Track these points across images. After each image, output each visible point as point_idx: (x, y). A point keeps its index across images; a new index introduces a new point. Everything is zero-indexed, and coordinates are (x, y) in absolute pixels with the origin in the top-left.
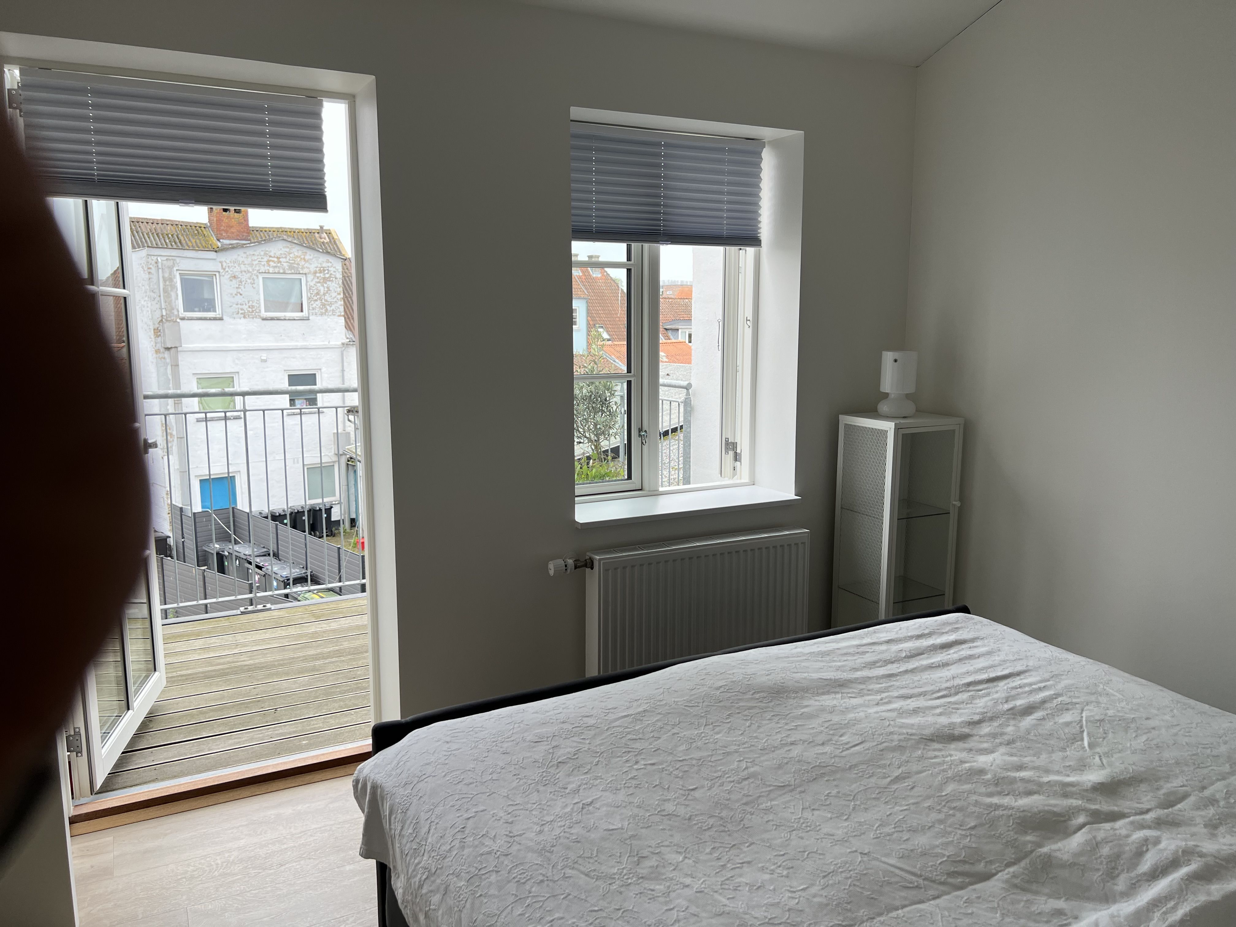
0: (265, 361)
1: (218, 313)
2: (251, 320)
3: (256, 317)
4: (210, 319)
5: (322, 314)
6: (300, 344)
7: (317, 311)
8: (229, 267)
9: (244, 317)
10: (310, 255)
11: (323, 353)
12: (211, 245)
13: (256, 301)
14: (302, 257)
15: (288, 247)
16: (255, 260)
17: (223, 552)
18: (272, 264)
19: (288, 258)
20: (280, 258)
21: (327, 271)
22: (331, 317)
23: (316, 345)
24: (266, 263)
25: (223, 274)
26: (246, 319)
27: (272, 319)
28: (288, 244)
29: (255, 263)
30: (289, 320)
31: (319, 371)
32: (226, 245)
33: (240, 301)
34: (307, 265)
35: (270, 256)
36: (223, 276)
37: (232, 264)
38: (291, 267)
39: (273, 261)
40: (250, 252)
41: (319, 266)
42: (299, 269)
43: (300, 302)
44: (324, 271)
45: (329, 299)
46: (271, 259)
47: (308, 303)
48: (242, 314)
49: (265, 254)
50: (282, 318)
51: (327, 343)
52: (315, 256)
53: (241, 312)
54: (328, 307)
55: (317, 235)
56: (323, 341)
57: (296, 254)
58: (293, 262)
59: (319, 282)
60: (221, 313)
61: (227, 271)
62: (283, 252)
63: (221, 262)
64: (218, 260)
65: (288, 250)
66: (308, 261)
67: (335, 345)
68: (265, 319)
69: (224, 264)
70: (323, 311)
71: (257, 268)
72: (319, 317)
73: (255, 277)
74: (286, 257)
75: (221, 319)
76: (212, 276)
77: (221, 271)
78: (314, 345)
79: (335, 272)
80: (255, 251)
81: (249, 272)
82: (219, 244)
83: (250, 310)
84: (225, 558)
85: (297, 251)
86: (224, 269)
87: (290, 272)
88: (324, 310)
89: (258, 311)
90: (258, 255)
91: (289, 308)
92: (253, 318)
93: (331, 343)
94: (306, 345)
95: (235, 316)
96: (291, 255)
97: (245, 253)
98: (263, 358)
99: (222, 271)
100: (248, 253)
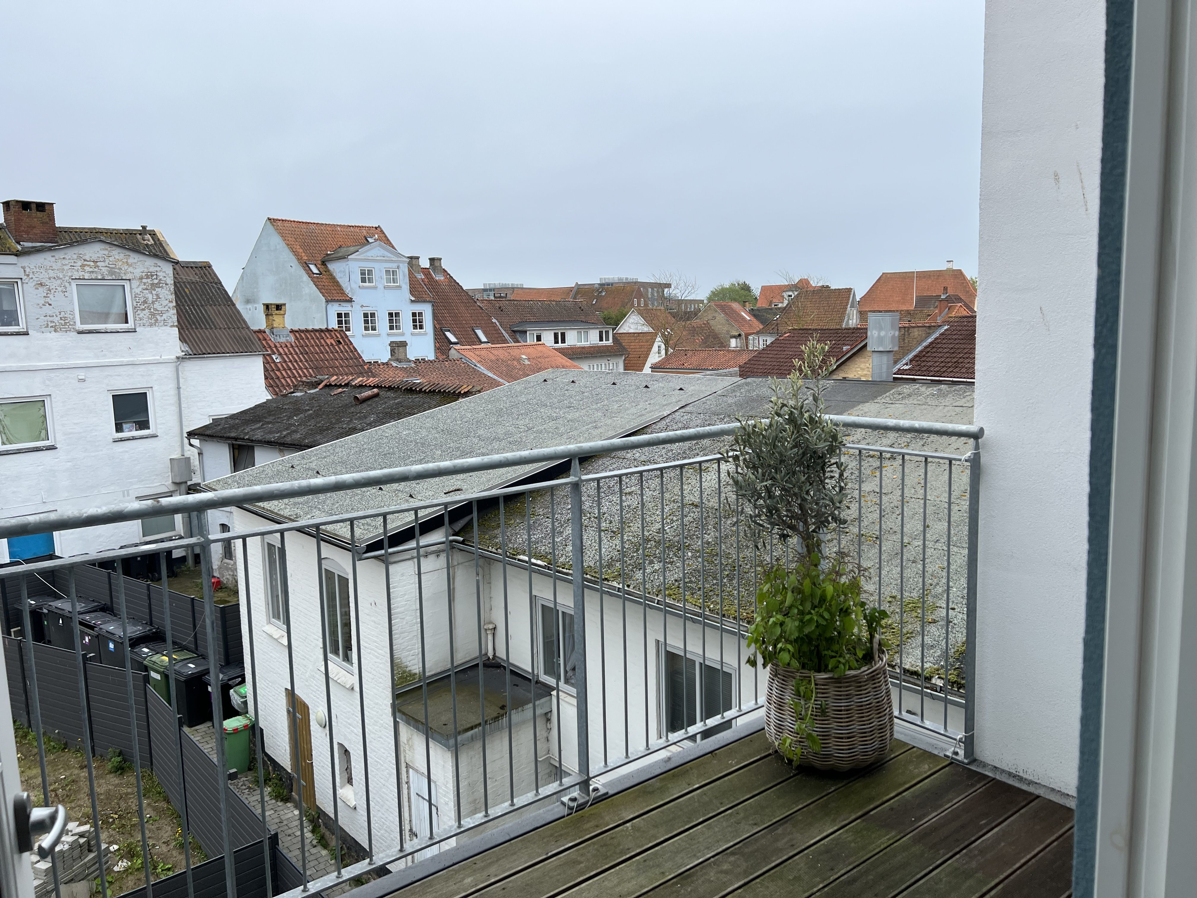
0: (84, 380)
1: (22, 327)
2: (64, 333)
3: (70, 330)
4: (12, 334)
5: (151, 325)
6: (125, 360)
7: (144, 322)
8: (33, 272)
9: (55, 331)
10: (134, 258)
11: (154, 369)
12: (9, 248)
13: (69, 312)
14: (125, 260)
15: (107, 249)
16: (66, 265)
17: (41, 609)
18: (87, 269)
19: (107, 262)
20: (97, 262)
21: (155, 277)
22: (161, 328)
23: (145, 360)
24: (80, 268)
25: (26, 281)
26: (57, 333)
27: (90, 332)
28: (107, 246)
29: (66, 268)
30: (111, 332)
31: (150, 389)
32: (26, 247)
33: (50, 313)
34: (131, 269)
35: (85, 260)
36: (27, 283)
37: (38, 270)
38: (111, 273)
39: (89, 265)
40: (59, 255)
41: (146, 270)
42: (122, 275)
43: (124, 312)
44: (152, 276)
45: (159, 308)
46: (86, 263)
47: (134, 313)
48: (52, 327)
49: (79, 258)
50: (103, 331)
51: (159, 358)
52: (140, 259)
53: (50, 325)
54: (158, 317)
55: (139, 236)
56: (154, 356)
57: (117, 257)
58: (113, 266)
59: (147, 289)
60: (25, 327)
61: (32, 278)
62: (100, 256)
63: (23, 268)
64: (20, 265)
65: (106, 252)
66: (131, 265)
67: (168, 359)
68: (80, 332)
69: (28, 270)
70: (153, 321)
71: (70, 274)
72: (149, 329)
73: (67, 285)
74: (104, 261)
75: (26, 334)
76: (12, 284)
77: (24, 277)
78: (142, 360)
79: (165, 277)
80: (66, 254)
81: (59, 278)
82: (19, 248)
83: (63, 322)
84: (43, 616)
85: (117, 255)
86: (28, 275)
87: (110, 278)
88: (154, 319)
89: (71, 323)
90: (70, 259)
91: (110, 320)
92: (66, 331)
93: (163, 357)
94: (133, 361)
95: (43, 329)
96: (111, 259)
97: (53, 256)
98: (80, 377)
99: (26, 277)
100: (57, 257)
